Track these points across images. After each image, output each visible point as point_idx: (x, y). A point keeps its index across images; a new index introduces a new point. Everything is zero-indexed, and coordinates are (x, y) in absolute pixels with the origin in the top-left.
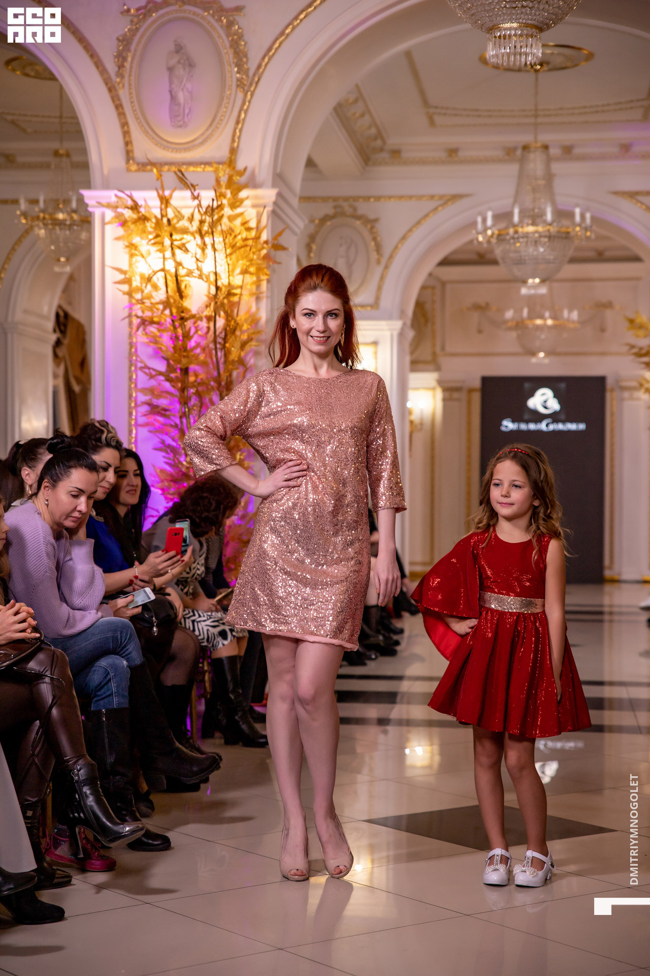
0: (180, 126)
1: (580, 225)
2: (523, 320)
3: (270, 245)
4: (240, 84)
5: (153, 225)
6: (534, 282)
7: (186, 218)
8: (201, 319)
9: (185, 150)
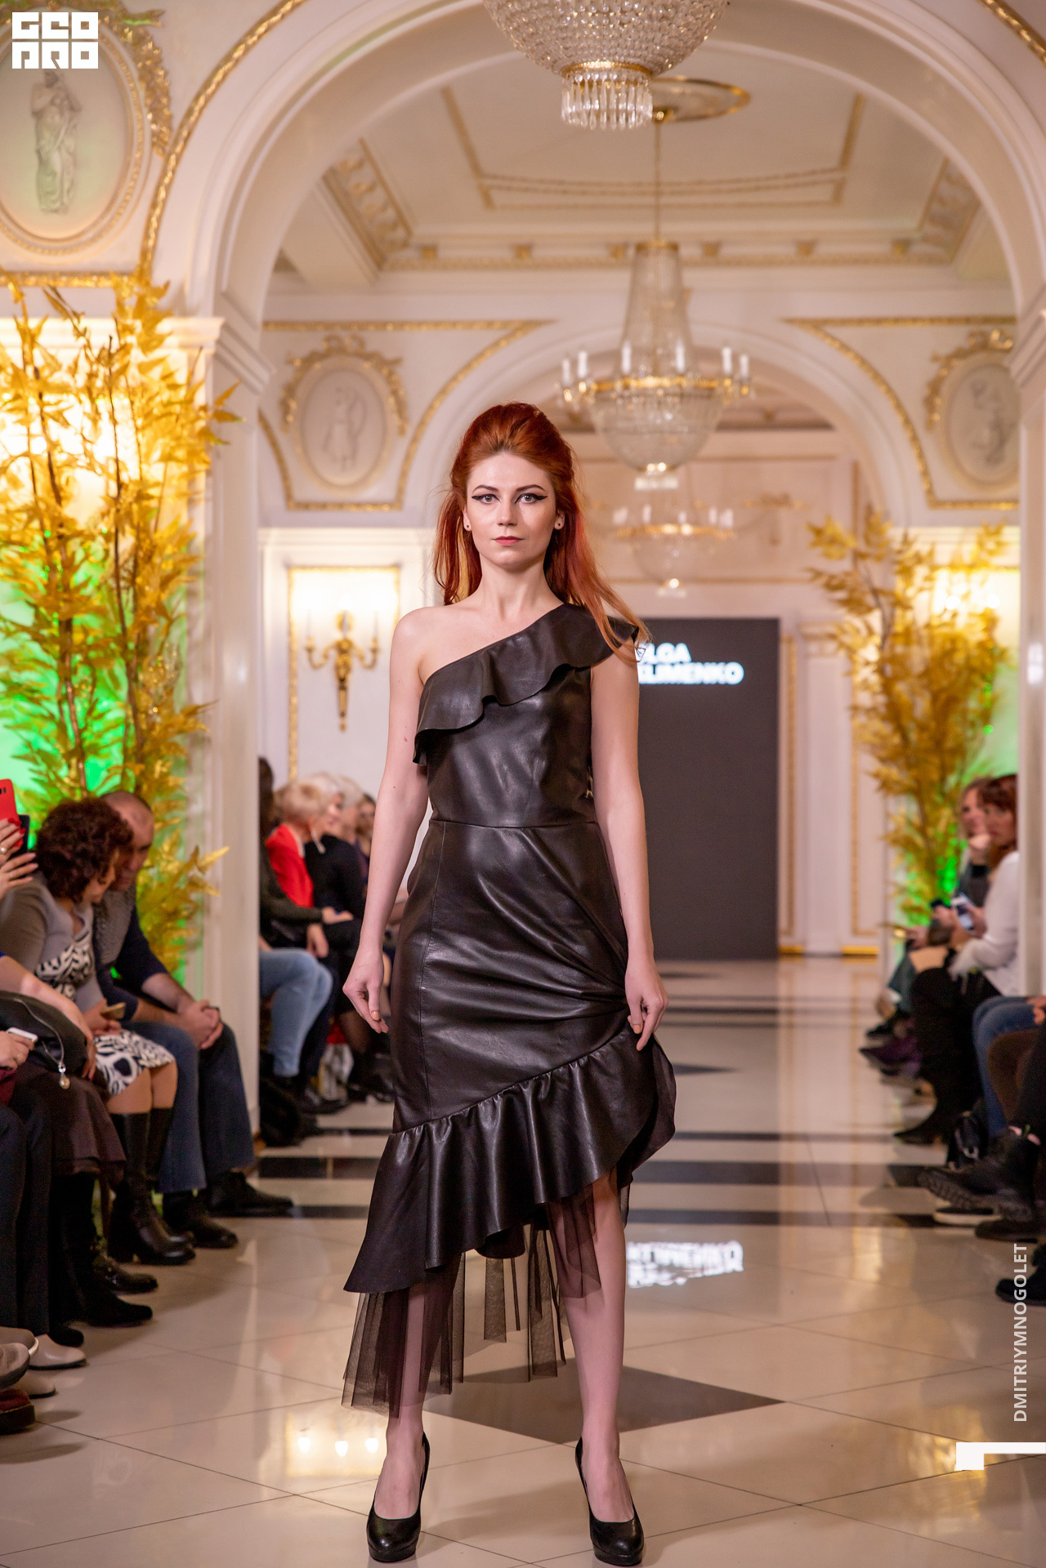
0: (56, 211)
1: (731, 377)
2: (643, 528)
3: (210, 413)
4: (157, 141)
5: (9, 379)
6: (656, 470)
7: (65, 367)
8: (92, 537)
9: (65, 250)
